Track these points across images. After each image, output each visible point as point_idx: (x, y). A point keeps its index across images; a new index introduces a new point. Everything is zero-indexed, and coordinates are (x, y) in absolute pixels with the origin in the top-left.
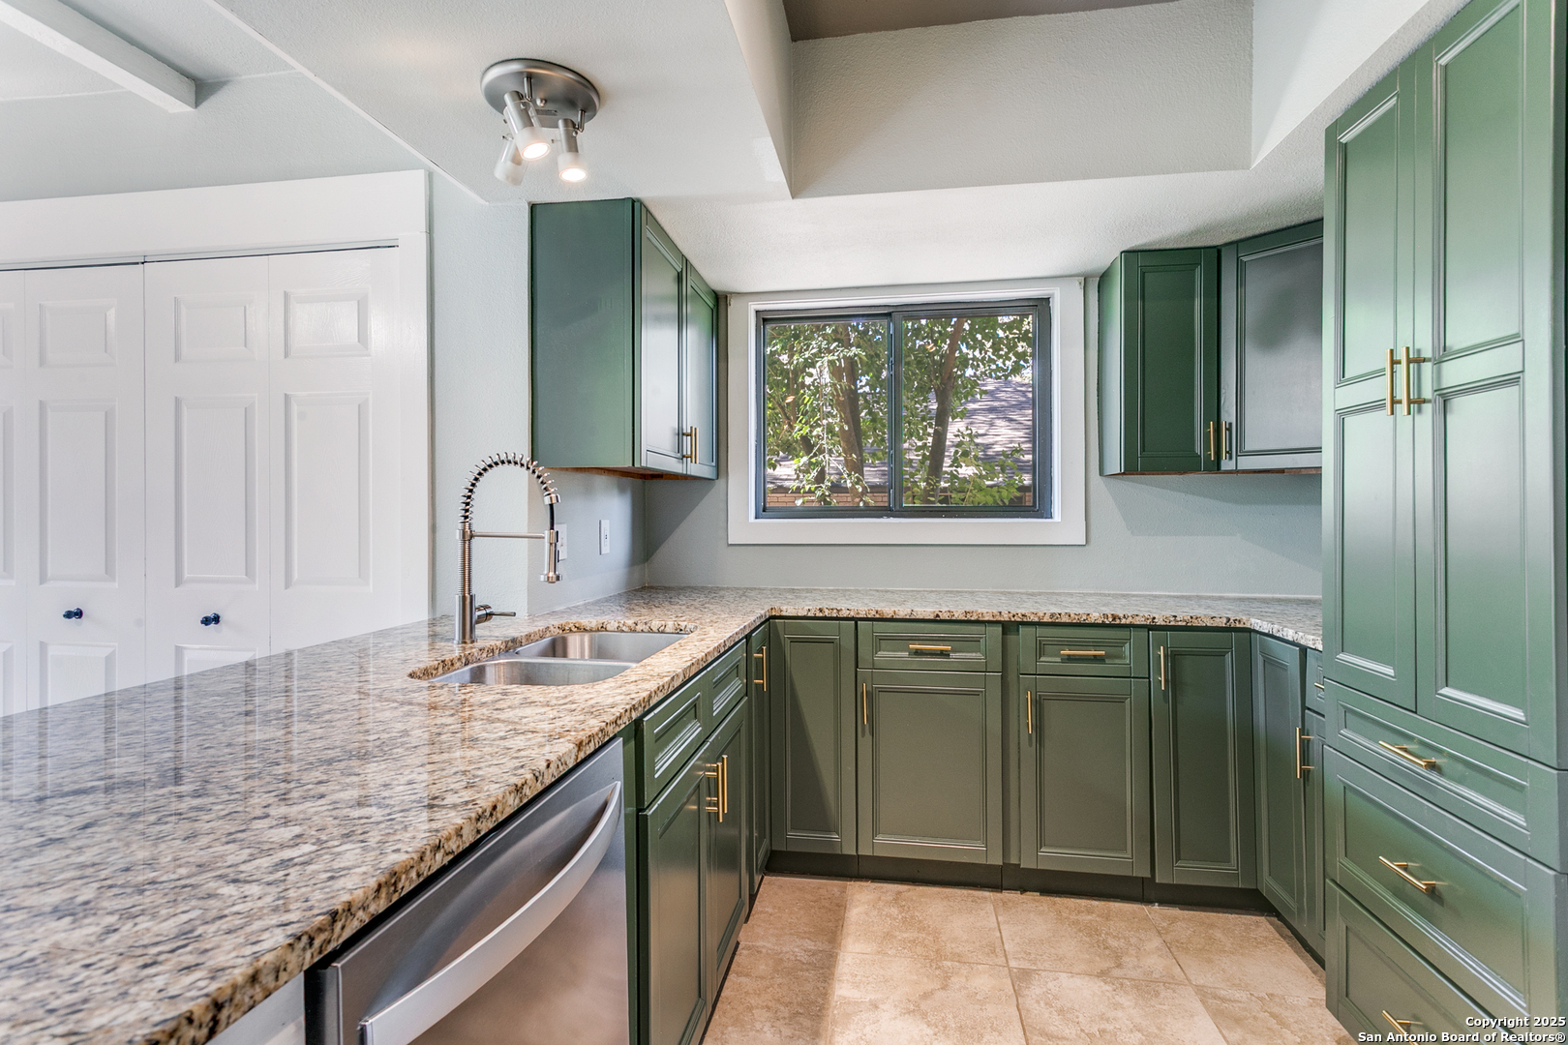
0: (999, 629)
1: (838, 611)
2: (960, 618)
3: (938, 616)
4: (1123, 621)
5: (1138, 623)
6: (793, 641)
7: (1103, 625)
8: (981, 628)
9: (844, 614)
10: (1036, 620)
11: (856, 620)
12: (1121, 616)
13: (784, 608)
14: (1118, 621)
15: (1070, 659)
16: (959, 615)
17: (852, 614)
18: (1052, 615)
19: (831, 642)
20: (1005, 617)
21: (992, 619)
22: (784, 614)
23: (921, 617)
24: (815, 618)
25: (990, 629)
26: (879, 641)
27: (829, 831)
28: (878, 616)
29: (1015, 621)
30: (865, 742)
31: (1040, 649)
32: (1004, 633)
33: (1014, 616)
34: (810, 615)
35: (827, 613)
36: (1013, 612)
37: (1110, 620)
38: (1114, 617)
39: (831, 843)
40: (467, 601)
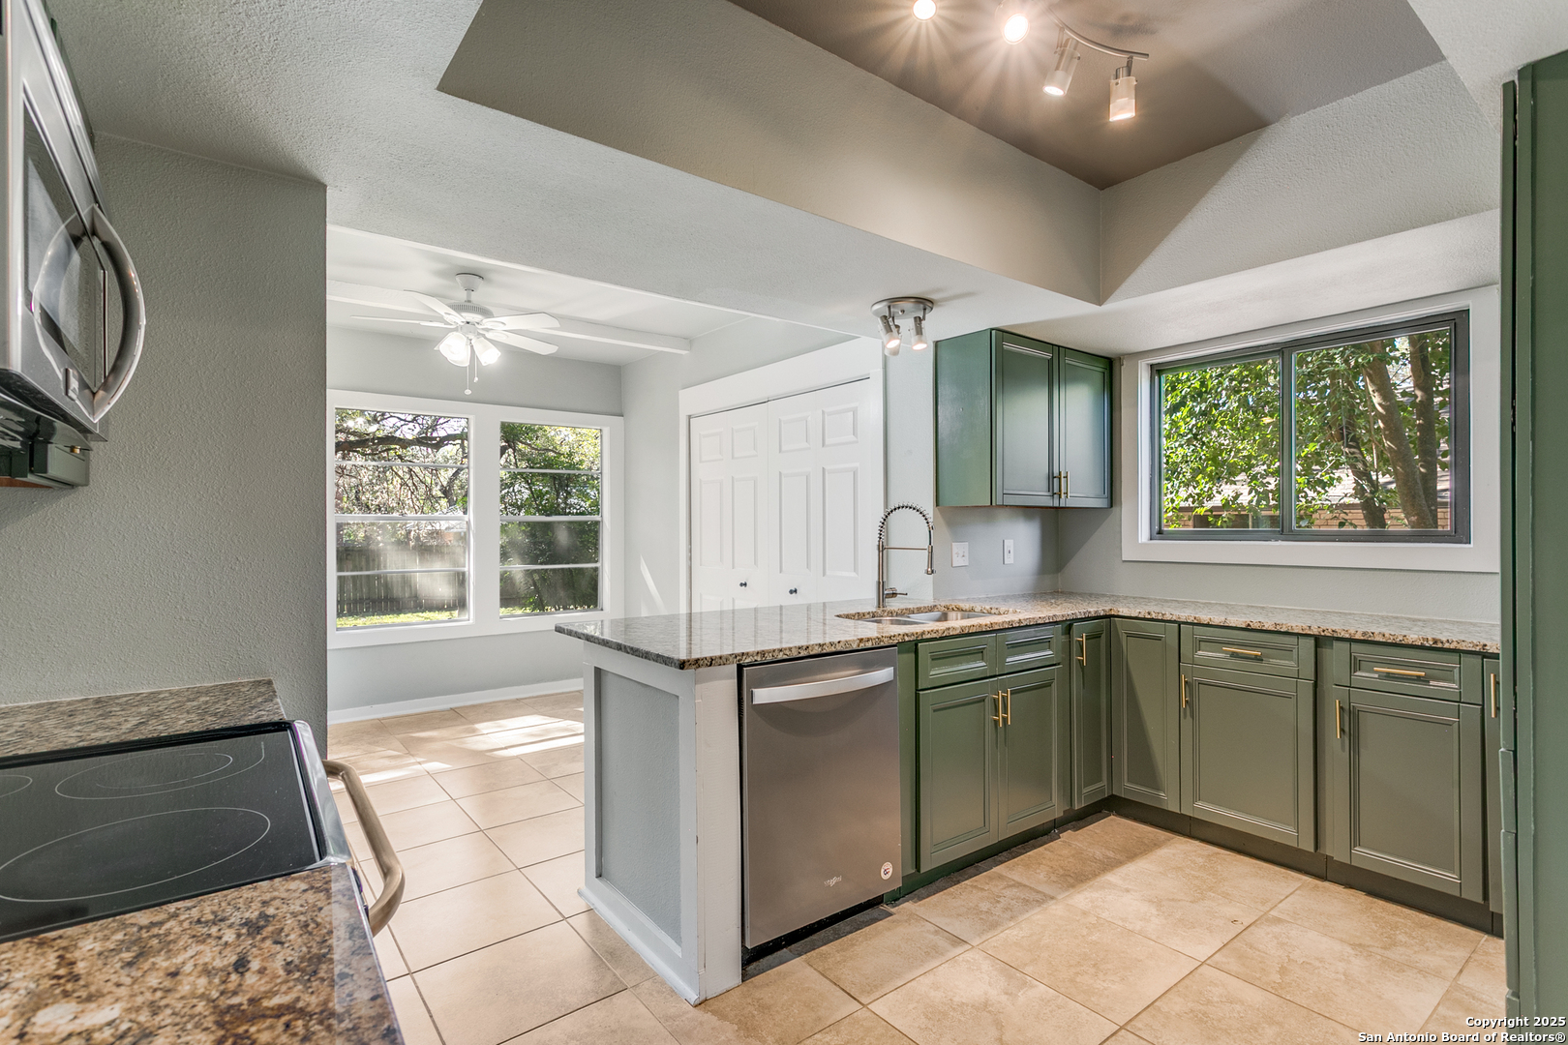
0: (1312, 641)
1: (1163, 615)
2: (1270, 629)
3: (1249, 625)
4: (1447, 645)
5: (1465, 648)
6: (1129, 635)
7: (1422, 647)
8: (1294, 640)
9: (1168, 617)
10: (1347, 636)
11: (1179, 624)
12: (1444, 640)
13: (1121, 610)
14: (1440, 645)
15: (1389, 676)
16: (1269, 625)
17: (1174, 618)
18: (1364, 634)
19: (1159, 639)
20: (1315, 631)
21: (1301, 632)
22: (1120, 614)
23: (1234, 625)
24: (1144, 619)
25: (1302, 640)
26: (1199, 643)
27: (1158, 790)
28: (1196, 621)
29: (1325, 636)
30: (1187, 723)
31: (1355, 664)
32: (1317, 646)
33: (1324, 631)
34: (1140, 616)
35: (1154, 616)
36: (1323, 628)
37: (1431, 643)
38: (1435, 642)
39: (1158, 798)
40: (881, 585)
